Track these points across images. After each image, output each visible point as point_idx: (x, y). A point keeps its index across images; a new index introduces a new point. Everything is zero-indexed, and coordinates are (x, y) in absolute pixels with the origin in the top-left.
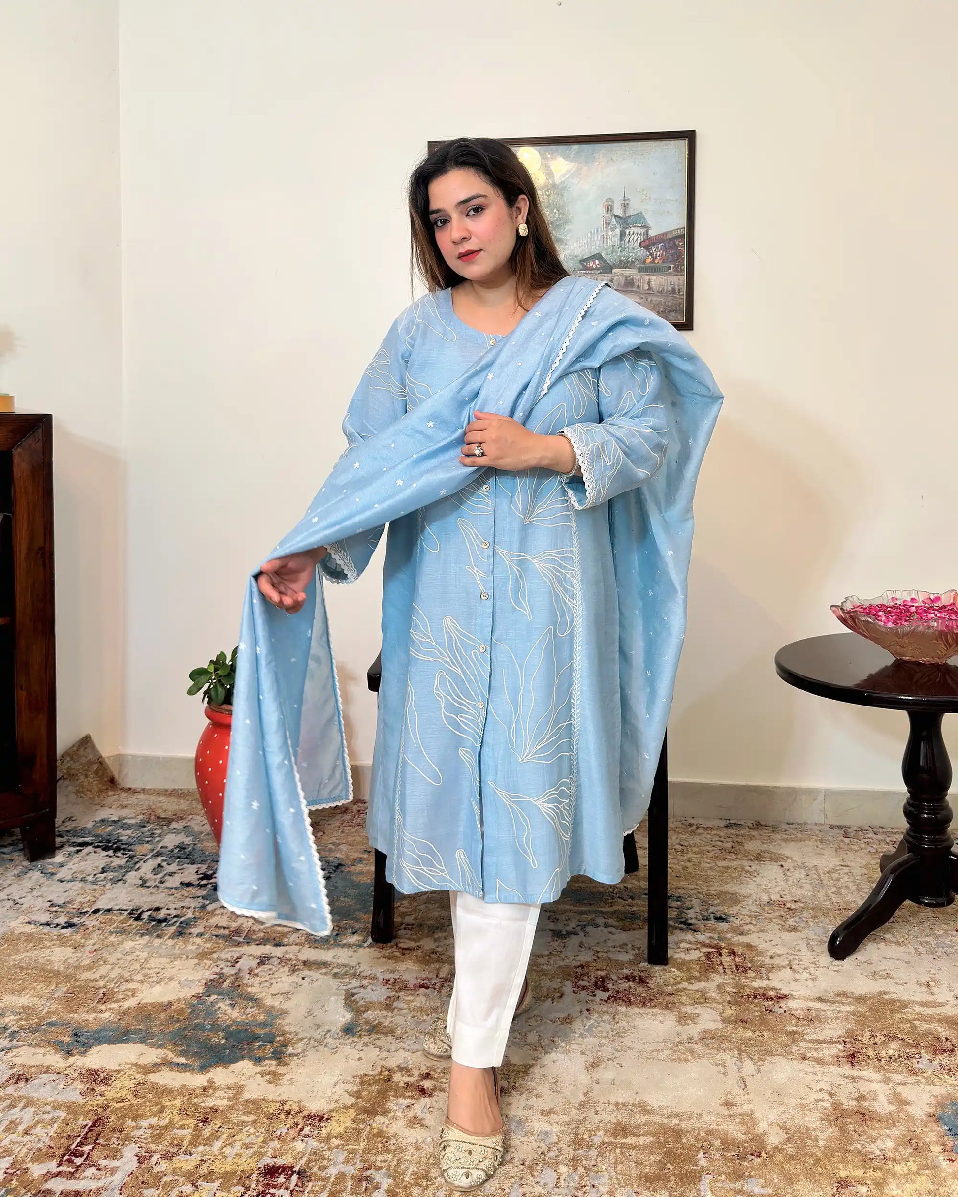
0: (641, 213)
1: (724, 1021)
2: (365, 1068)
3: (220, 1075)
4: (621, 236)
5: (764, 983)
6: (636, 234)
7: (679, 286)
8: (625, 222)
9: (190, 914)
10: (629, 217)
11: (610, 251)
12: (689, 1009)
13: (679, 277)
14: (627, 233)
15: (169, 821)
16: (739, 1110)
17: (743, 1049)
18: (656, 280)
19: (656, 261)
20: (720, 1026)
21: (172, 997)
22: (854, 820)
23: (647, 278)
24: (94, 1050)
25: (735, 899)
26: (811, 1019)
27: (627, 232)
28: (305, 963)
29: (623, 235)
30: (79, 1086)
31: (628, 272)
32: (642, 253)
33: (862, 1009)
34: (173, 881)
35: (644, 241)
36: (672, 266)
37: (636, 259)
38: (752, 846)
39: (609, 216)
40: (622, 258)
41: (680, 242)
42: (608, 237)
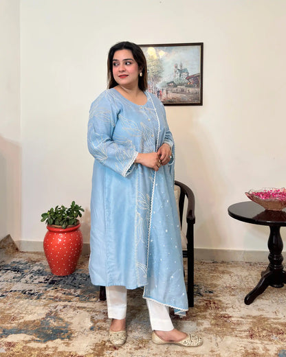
0: (186, 68)
1: (212, 325)
2: (97, 341)
3: (50, 344)
4: (180, 76)
5: (224, 312)
6: (184, 75)
7: (198, 91)
8: (181, 71)
9: (41, 292)
10: (183, 70)
11: (176, 80)
12: (200, 321)
13: (198, 89)
15: (35, 262)
16: (216, 353)
17: (217, 334)
18: (191, 90)
19: (191, 84)
20: (210, 326)
21: (35, 319)
22: (253, 261)
23: (188, 89)
24: (10, 336)
25: (216, 286)
26: (239, 324)
27: (182, 74)
28: (78, 307)
30: (5, 348)
31: (182, 87)
32: (187, 81)
33: (255, 320)
34: (36, 281)
35: (187, 77)
36: (196, 85)
37: (185, 83)
38: (220, 269)
39: (176, 69)
40: (180, 83)
41: (198, 78)
42: (176, 76)
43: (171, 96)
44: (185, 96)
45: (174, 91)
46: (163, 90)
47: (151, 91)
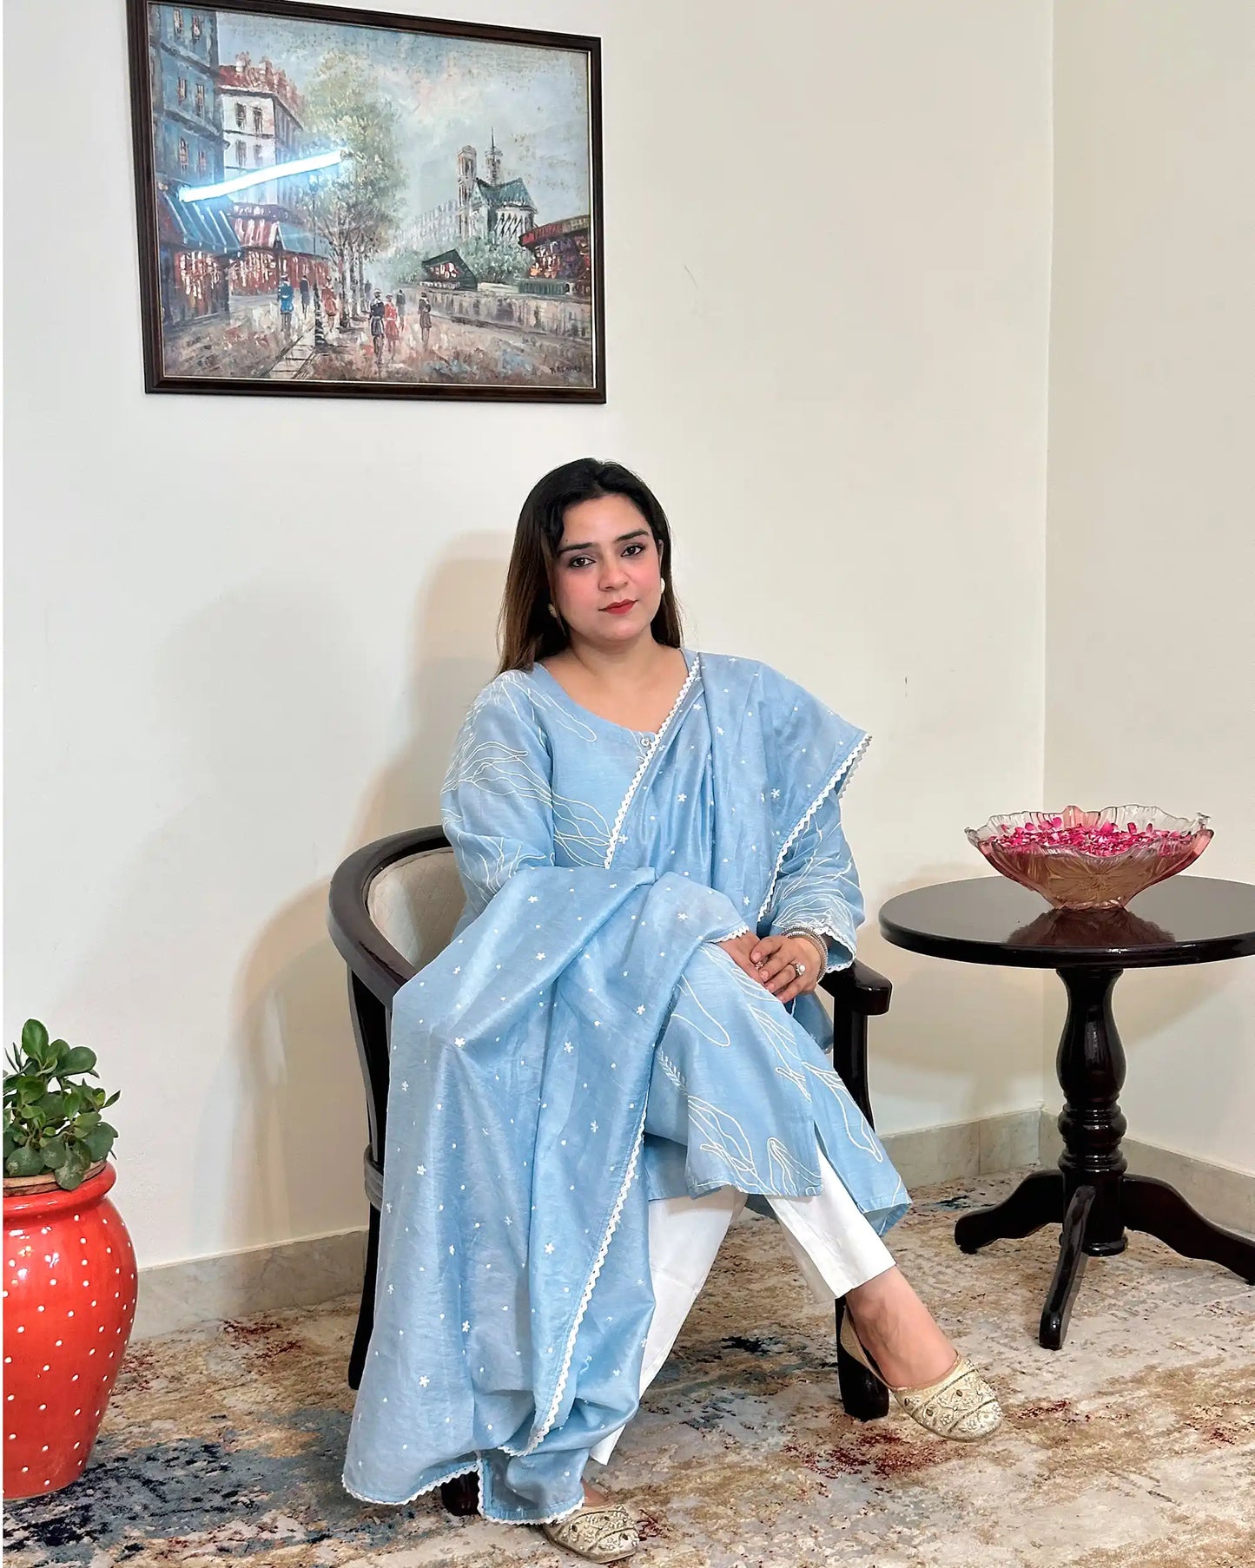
0: (520, 180)
4: (489, 221)
6: (513, 220)
7: (583, 322)
8: (495, 195)
10: (502, 186)
11: (472, 249)
13: (583, 306)
14: (499, 217)
18: (548, 310)
19: (547, 275)
23: (533, 304)
27: (499, 214)
29: (492, 219)
31: (503, 291)
32: (523, 256)
35: (527, 234)
36: (571, 285)
37: (515, 268)
39: (468, 181)
40: (493, 264)
41: (582, 241)
42: (469, 221)
43: (448, 338)
44: (520, 344)
45: (464, 311)
46: (400, 300)
47: (337, 302)
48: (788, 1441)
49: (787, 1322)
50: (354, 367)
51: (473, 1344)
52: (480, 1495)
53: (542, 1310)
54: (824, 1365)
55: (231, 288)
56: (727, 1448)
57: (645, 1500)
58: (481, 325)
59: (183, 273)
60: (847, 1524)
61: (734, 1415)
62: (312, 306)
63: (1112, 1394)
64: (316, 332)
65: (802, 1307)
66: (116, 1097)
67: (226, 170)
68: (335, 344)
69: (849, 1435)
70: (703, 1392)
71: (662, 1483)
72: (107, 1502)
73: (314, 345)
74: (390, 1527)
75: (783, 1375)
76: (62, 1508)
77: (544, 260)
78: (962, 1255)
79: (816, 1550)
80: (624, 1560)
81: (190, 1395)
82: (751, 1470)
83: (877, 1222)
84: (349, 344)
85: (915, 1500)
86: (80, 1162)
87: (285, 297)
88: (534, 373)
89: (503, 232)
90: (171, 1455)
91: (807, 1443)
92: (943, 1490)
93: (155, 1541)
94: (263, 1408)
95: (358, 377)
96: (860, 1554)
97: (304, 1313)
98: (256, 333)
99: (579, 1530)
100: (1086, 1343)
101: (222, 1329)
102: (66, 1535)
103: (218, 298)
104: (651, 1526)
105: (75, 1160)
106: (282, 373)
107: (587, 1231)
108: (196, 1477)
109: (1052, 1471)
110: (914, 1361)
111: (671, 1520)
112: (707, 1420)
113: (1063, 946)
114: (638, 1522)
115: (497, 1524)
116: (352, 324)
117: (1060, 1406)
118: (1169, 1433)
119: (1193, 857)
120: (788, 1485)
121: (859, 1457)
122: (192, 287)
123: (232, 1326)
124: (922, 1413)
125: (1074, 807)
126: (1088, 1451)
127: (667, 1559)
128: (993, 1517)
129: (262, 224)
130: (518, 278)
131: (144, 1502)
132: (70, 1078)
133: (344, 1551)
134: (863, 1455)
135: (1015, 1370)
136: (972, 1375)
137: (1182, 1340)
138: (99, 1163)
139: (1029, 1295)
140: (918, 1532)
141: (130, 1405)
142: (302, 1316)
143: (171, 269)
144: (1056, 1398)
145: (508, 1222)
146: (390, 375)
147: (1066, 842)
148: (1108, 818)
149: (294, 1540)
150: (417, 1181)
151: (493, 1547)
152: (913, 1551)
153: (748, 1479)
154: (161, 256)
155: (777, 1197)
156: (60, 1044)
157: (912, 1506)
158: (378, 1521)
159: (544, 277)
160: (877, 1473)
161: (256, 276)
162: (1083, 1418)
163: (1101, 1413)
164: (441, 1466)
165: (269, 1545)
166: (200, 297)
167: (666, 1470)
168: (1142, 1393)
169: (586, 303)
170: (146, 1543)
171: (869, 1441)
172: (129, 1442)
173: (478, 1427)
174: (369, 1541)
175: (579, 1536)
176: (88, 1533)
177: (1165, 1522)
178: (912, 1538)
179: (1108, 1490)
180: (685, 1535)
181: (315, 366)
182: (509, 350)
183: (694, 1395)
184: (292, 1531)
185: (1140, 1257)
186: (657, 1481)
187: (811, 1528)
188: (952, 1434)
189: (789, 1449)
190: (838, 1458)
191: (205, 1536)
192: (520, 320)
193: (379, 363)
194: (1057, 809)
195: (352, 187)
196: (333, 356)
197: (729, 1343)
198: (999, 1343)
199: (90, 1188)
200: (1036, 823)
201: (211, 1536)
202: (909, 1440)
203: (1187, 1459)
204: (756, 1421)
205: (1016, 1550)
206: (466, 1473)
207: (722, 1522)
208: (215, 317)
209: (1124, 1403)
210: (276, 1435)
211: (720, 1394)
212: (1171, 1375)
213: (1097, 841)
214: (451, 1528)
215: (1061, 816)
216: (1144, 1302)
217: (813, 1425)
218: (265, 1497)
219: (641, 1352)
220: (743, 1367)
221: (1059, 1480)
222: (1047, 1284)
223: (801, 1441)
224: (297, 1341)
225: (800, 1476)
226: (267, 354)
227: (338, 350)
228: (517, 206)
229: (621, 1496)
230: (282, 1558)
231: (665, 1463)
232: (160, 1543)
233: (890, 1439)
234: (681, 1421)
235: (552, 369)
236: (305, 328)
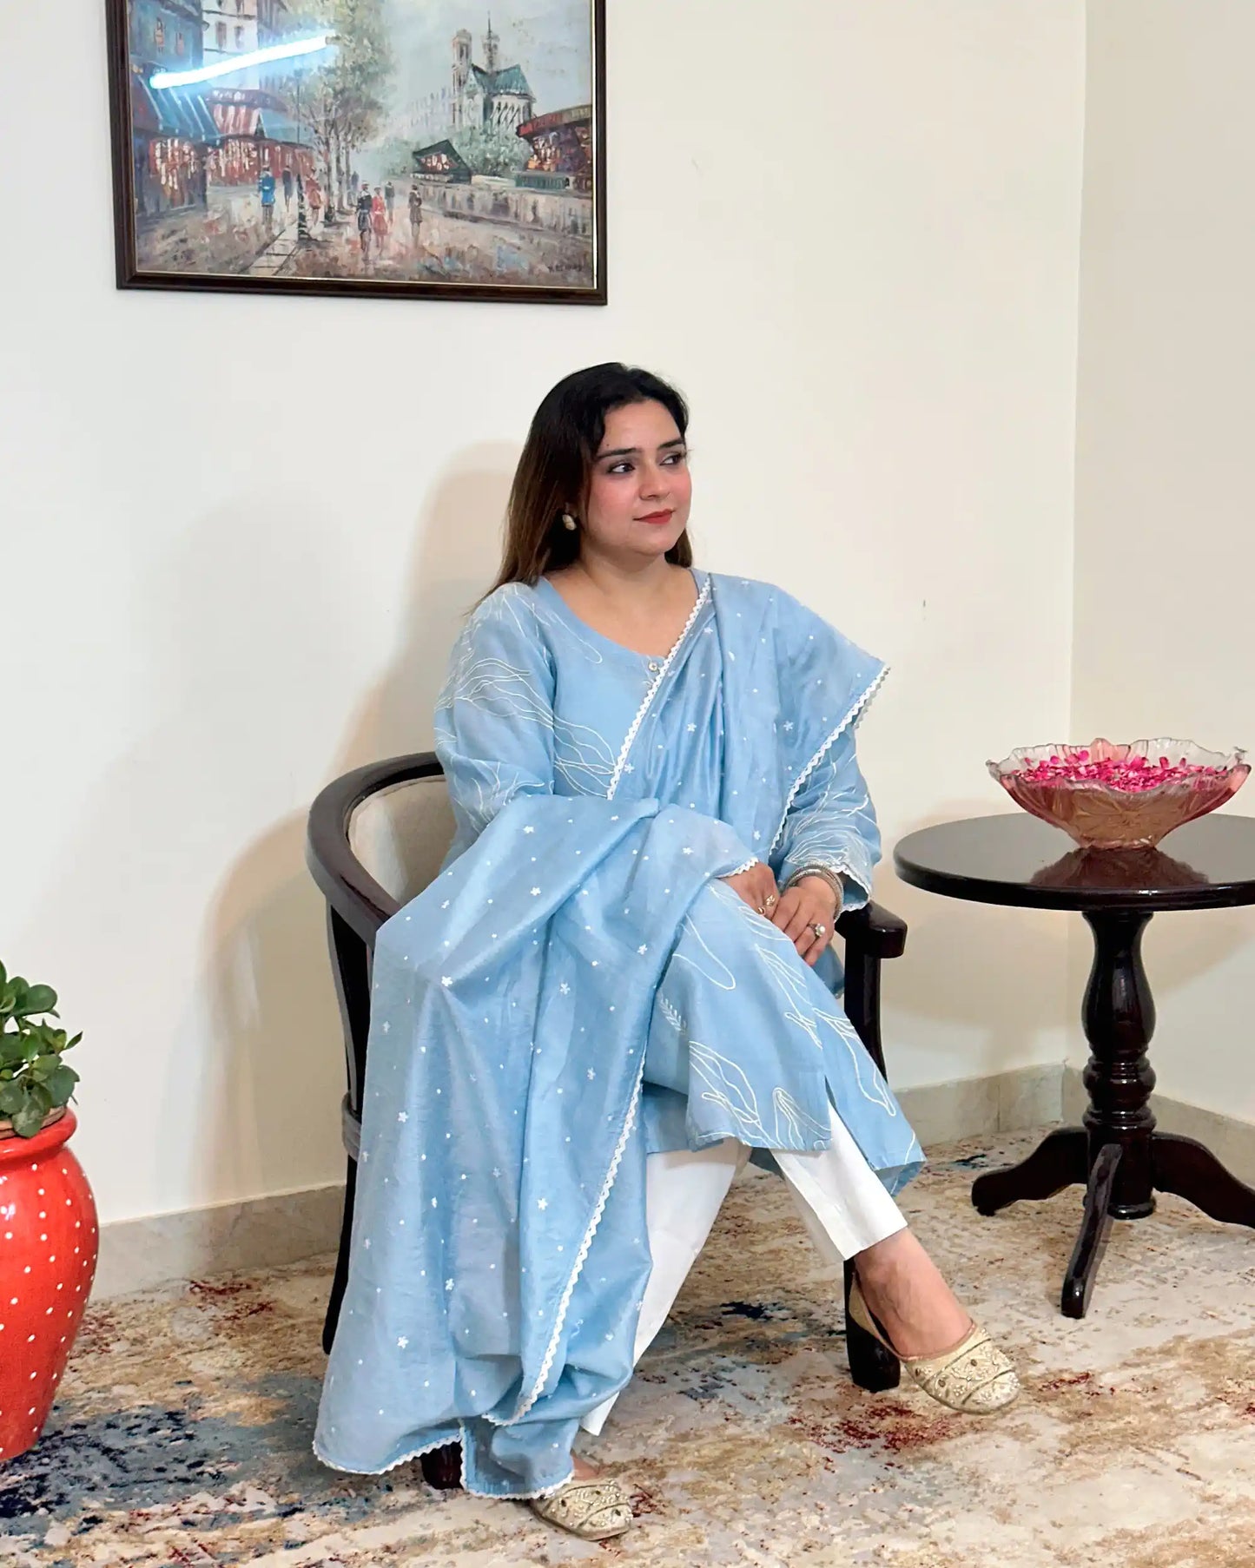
0: (517, 67)
4: (485, 109)
6: (510, 109)
7: (583, 218)
8: (491, 82)
10: (498, 73)
11: (466, 138)
13: (584, 201)
14: (496, 105)
18: (547, 205)
19: (546, 167)
23: (531, 198)
27: (496, 101)
29: (488, 108)
31: (499, 184)
32: (521, 147)
35: (525, 124)
36: (572, 179)
37: (512, 160)
39: (463, 67)
40: (488, 156)
41: (583, 132)
42: (463, 110)
43: (439, 234)
44: (516, 241)
45: (457, 205)
46: (390, 193)
47: (322, 194)
48: (793, 1413)
49: (791, 1286)
50: (339, 263)
51: (456, 1303)
52: (463, 1467)
53: (533, 1269)
54: (831, 1332)
55: (209, 177)
56: (727, 1419)
57: (638, 1474)
58: (475, 220)
59: (158, 162)
60: (855, 1501)
61: (734, 1385)
62: (295, 199)
63: (1138, 1365)
64: (300, 226)
65: (808, 1271)
66: (78, 1038)
67: (205, 53)
68: (320, 239)
69: (856, 1407)
70: (702, 1360)
71: (657, 1456)
72: (64, 1471)
73: (296, 238)
74: (367, 1500)
75: (787, 1342)
76: (15, 1478)
77: (543, 152)
78: (979, 1217)
79: (821, 1529)
80: (616, 1537)
81: (153, 1358)
82: (753, 1443)
83: (889, 1181)
84: (334, 239)
85: (927, 1476)
86: (39, 1108)
87: (266, 188)
88: (531, 271)
89: (499, 122)
90: (134, 1422)
91: (813, 1416)
92: (957, 1465)
93: (116, 1513)
94: (232, 1373)
95: (344, 274)
96: (869, 1532)
97: (276, 1273)
98: (235, 226)
99: (568, 1505)
100: (1110, 1313)
101: (188, 1288)
102: (20, 1506)
103: (195, 188)
104: (645, 1502)
105: (34, 1105)
106: (263, 269)
107: (582, 1186)
108: (160, 1446)
109: (1074, 1446)
110: (926, 1328)
111: (668, 1495)
112: (706, 1389)
113: (1089, 888)
114: (632, 1497)
115: (481, 1498)
116: (338, 218)
117: (1082, 1378)
118: (1198, 1407)
119: (1229, 794)
120: (791, 1459)
121: (869, 1431)
122: (167, 177)
123: (200, 1287)
124: (935, 1384)
125: (1102, 740)
126: (1113, 1426)
127: (662, 1537)
128: (1011, 1496)
129: (243, 110)
130: (515, 170)
131: (104, 1472)
132: (29, 1018)
133: (318, 1526)
134: (872, 1428)
135: (1035, 1340)
136: (988, 1344)
137: (1213, 1309)
138: (58, 1109)
139: (1051, 1260)
140: (931, 1510)
141: (89, 1369)
142: (273, 1276)
143: (146, 158)
144: (1079, 1369)
145: (497, 1173)
146: (378, 272)
147: (1094, 776)
148: (1139, 752)
149: (264, 1513)
150: (397, 1129)
151: (477, 1522)
152: (927, 1530)
153: (750, 1452)
154: (135, 142)
155: (783, 1151)
156: (18, 981)
157: (924, 1483)
158: (353, 1494)
159: (543, 169)
160: (886, 1448)
161: (236, 165)
162: (1107, 1391)
163: (1127, 1386)
164: (420, 1434)
165: (236, 1518)
166: (176, 187)
167: (661, 1442)
168: (1172, 1364)
169: (587, 198)
170: (105, 1515)
171: (880, 1414)
172: (87, 1408)
173: (460, 1392)
174: (344, 1515)
175: (568, 1511)
176: (44, 1505)
177: (1195, 1501)
178: (924, 1516)
179: (1134, 1467)
180: (681, 1511)
181: (297, 262)
182: (504, 247)
183: (692, 1363)
184: (262, 1504)
185: (1169, 1221)
186: (652, 1454)
187: (816, 1505)
188: (966, 1406)
189: (794, 1421)
190: (846, 1432)
191: (169, 1508)
192: (516, 215)
193: (366, 260)
194: (1083, 740)
195: (339, 72)
196: (317, 251)
197: (730, 1309)
198: (1018, 1311)
199: (49, 1136)
200: (1062, 757)
201: (175, 1508)
202: (921, 1412)
203: (1218, 1436)
204: (758, 1391)
205: (1035, 1530)
206: (449, 1443)
207: (722, 1498)
208: (192, 209)
209: (1151, 1375)
210: (244, 1401)
211: (720, 1362)
212: (1202, 1346)
213: (1127, 776)
214: (431, 1502)
215: (1088, 749)
216: (1173, 1268)
217: (820, 1395)
218: (232, 1468)
219: (636, 1317)
220: (743, 1334)
221: (1081, 1456)
222: (1070, 1248)
223: (806, 1413)
224: (269, 1303)
225: (804, 1450)
226: (247, 249)
227: (323, 245)
228: (514, 94)
229: (613, 1470)
230: (251, 1532)
231: (661, 1435)
232: (121, 1515)
233: (901, 1411)
234: (678, 1389)
235: (550, 268)
236: (287, 222)
